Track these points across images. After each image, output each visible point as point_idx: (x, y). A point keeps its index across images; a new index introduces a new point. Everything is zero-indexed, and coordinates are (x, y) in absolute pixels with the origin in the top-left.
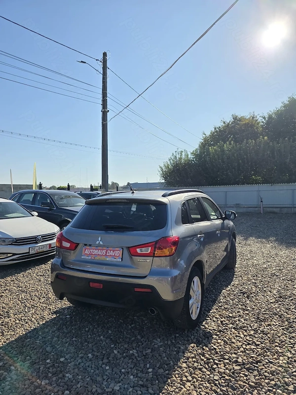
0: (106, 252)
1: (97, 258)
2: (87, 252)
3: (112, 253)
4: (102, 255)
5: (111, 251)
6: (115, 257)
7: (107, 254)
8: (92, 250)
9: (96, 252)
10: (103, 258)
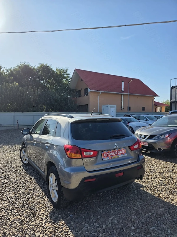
0: (117, 152)
1: (113, 157)
2: (105, 155)
3: (121, 152)
4: (116, 155)
5: (119, 151)
6: (123, 154)
7: (118, 154)
8: (108, 153)
9: (111, 154)
10: (117, 156)
